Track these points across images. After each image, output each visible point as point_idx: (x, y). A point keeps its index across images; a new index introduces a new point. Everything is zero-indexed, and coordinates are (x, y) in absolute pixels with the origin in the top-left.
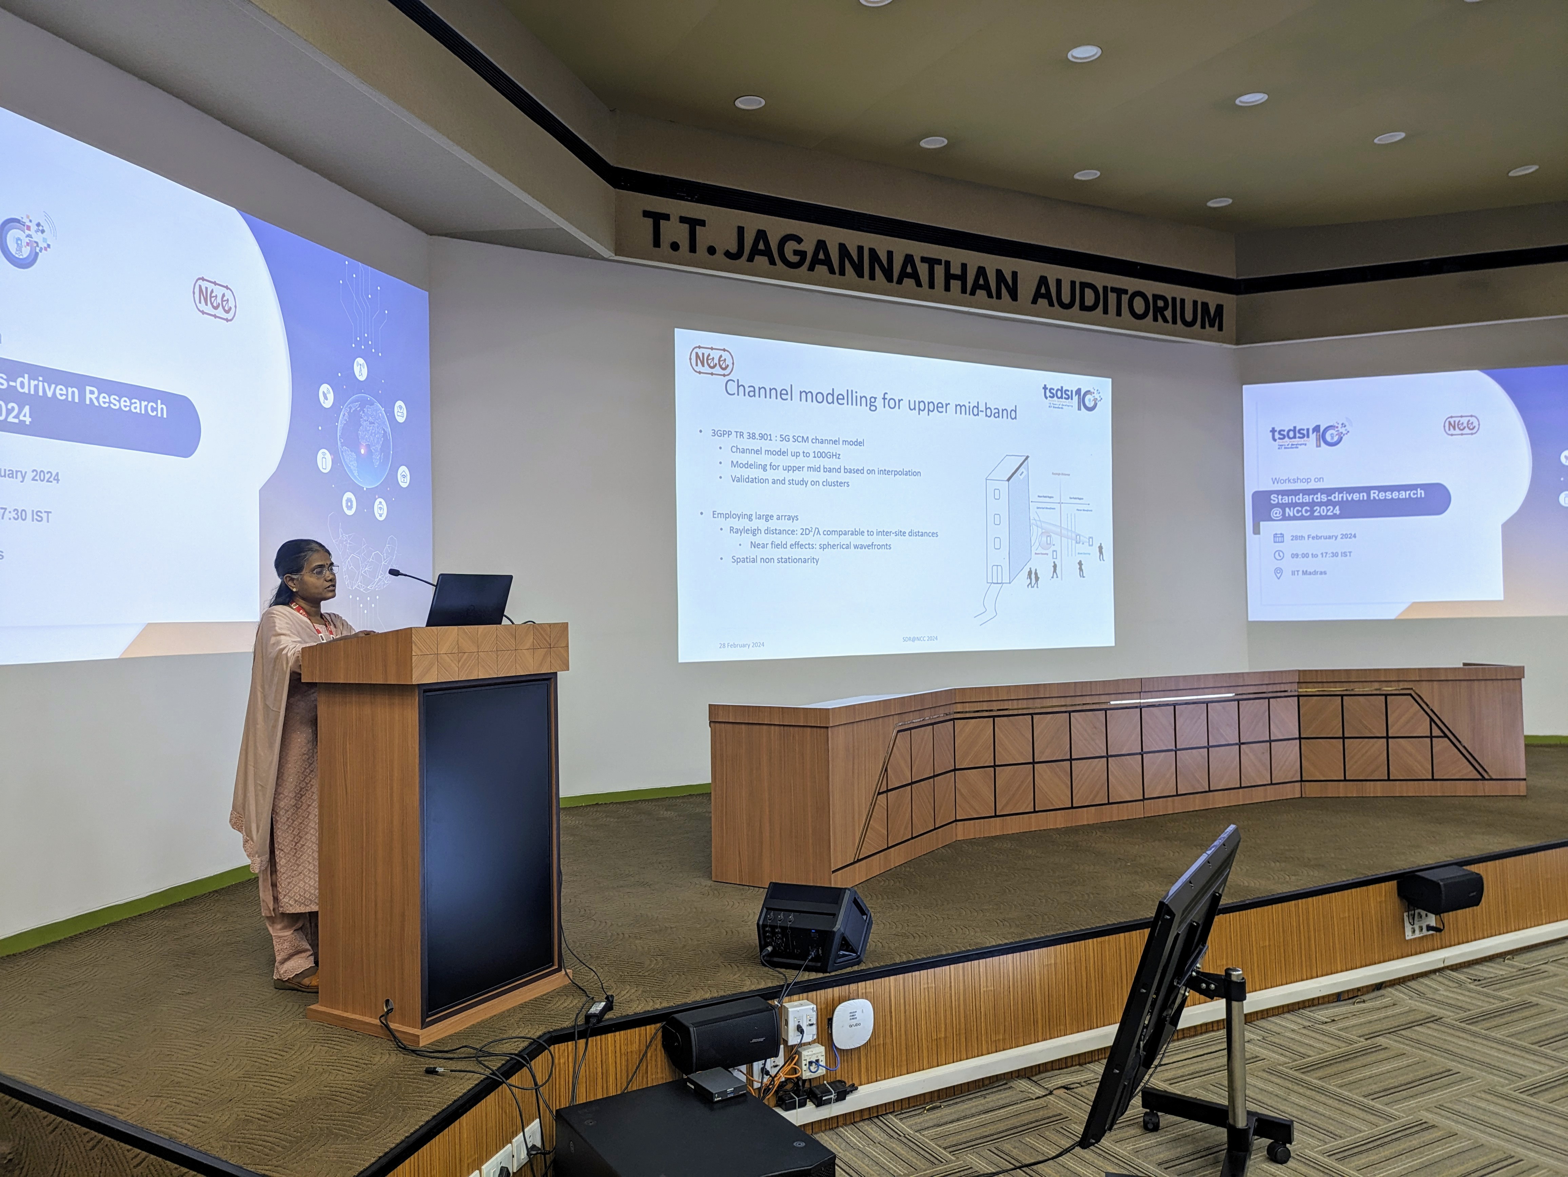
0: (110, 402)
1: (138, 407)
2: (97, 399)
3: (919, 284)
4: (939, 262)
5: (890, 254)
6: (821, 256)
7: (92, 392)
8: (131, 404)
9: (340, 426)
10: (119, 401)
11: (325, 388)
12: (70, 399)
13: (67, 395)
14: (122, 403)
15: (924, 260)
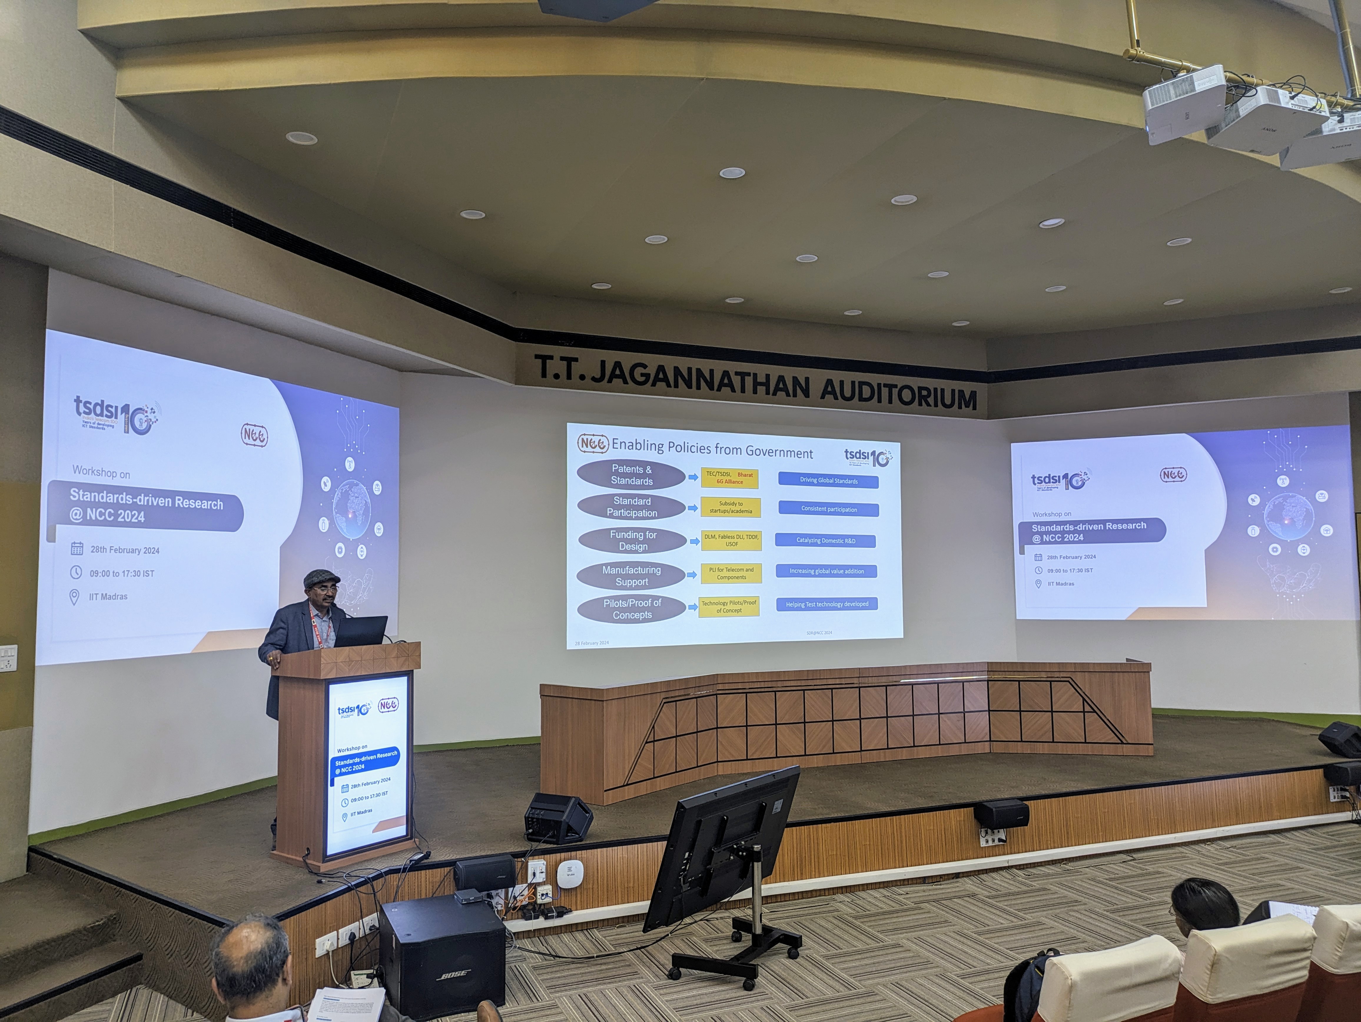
0: (189, 504)
1: (206, 505)
2: (182, 503)
3: (733, 390)
4: (749, 374)
5: (712, 371)
6: (661, 376)
7: (179, 500)
8: (202, 503)
9: (335, 502)
10: (195, 503)
11: (325, 479)
12: (166, 505)
13: (165, 503)
14: (197, 504)
15: (737, 373)
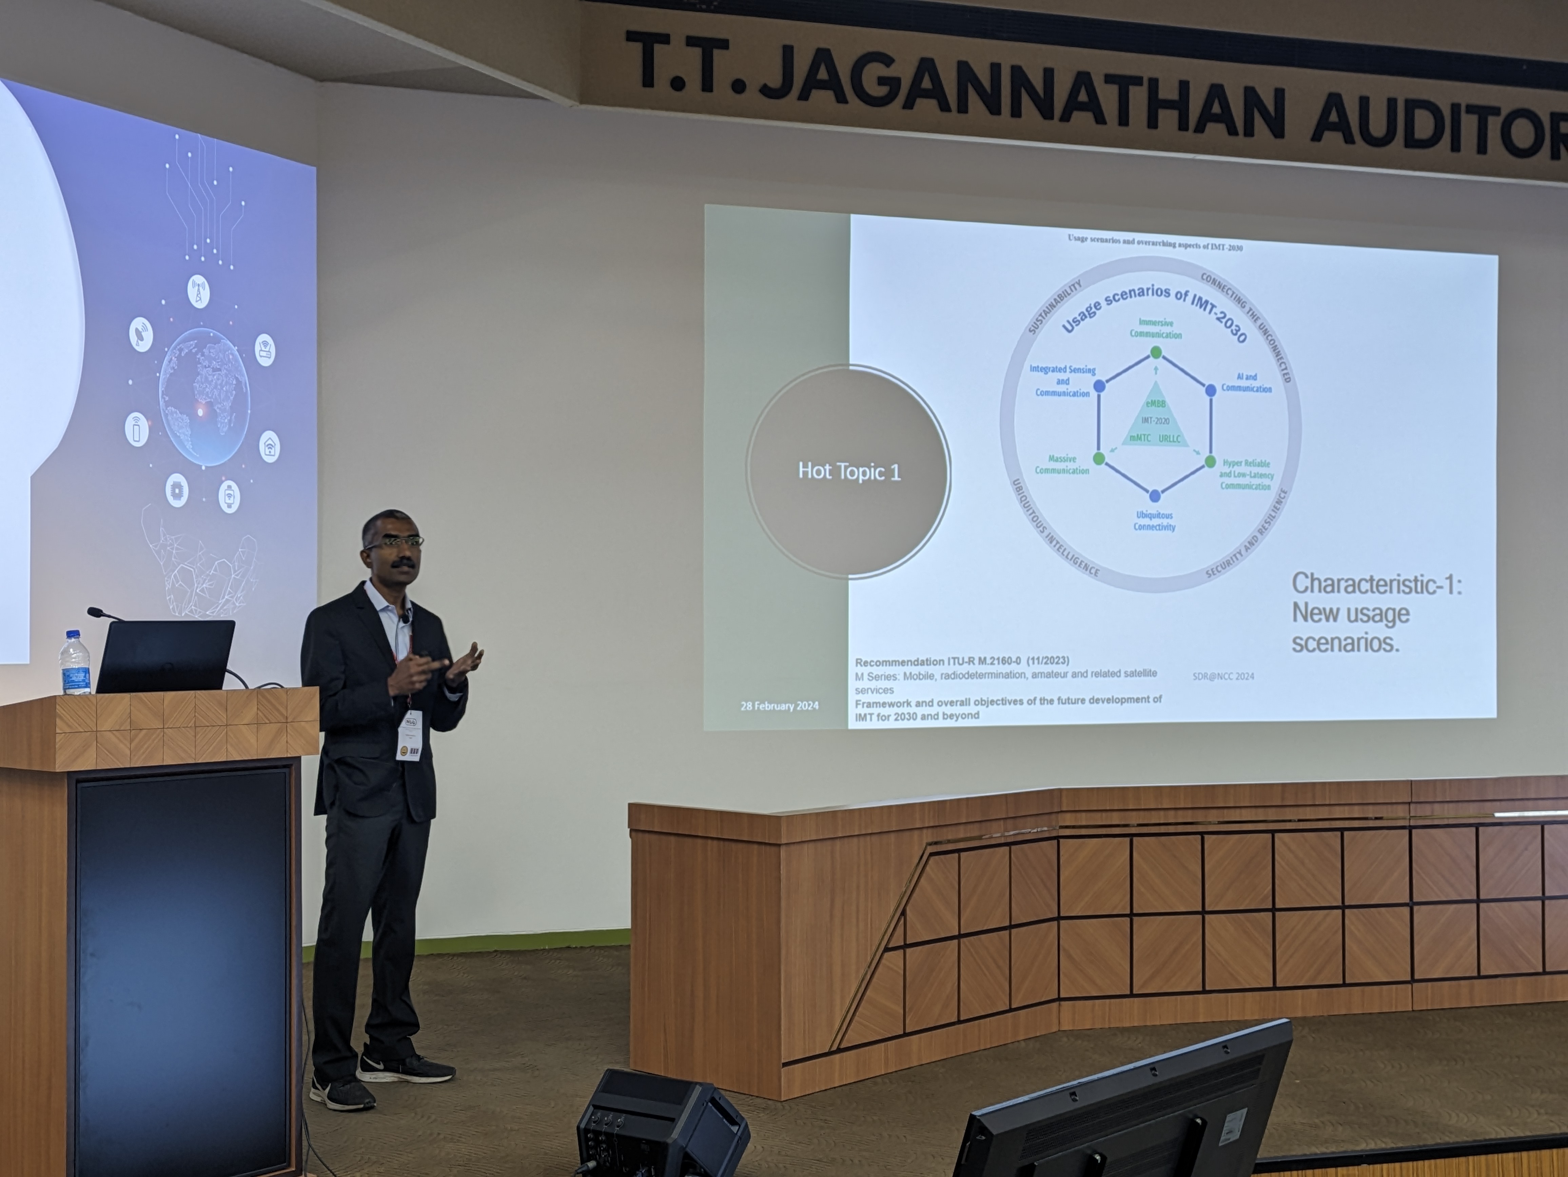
3: (1100, 119)
4: (1137, 81)
5: (1049, 74)
6: (926, 84)
9: (163, 376)
11: (139, 323)
15: (1110, 79)
